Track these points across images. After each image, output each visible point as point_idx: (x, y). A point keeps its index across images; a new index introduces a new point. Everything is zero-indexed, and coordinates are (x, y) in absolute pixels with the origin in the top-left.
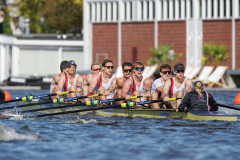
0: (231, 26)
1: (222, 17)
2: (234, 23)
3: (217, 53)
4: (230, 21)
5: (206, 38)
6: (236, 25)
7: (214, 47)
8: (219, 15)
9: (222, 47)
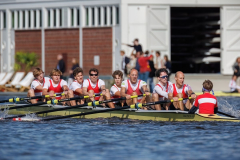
0: (40, 35)
1: (32, 27)
2: (43, 33)
3: (28, 60)
4: (40, 31)
5: (18, 47)
6: (46, 35)
7: (25, 55)
8: (30, 25)
9: (32, 55)
